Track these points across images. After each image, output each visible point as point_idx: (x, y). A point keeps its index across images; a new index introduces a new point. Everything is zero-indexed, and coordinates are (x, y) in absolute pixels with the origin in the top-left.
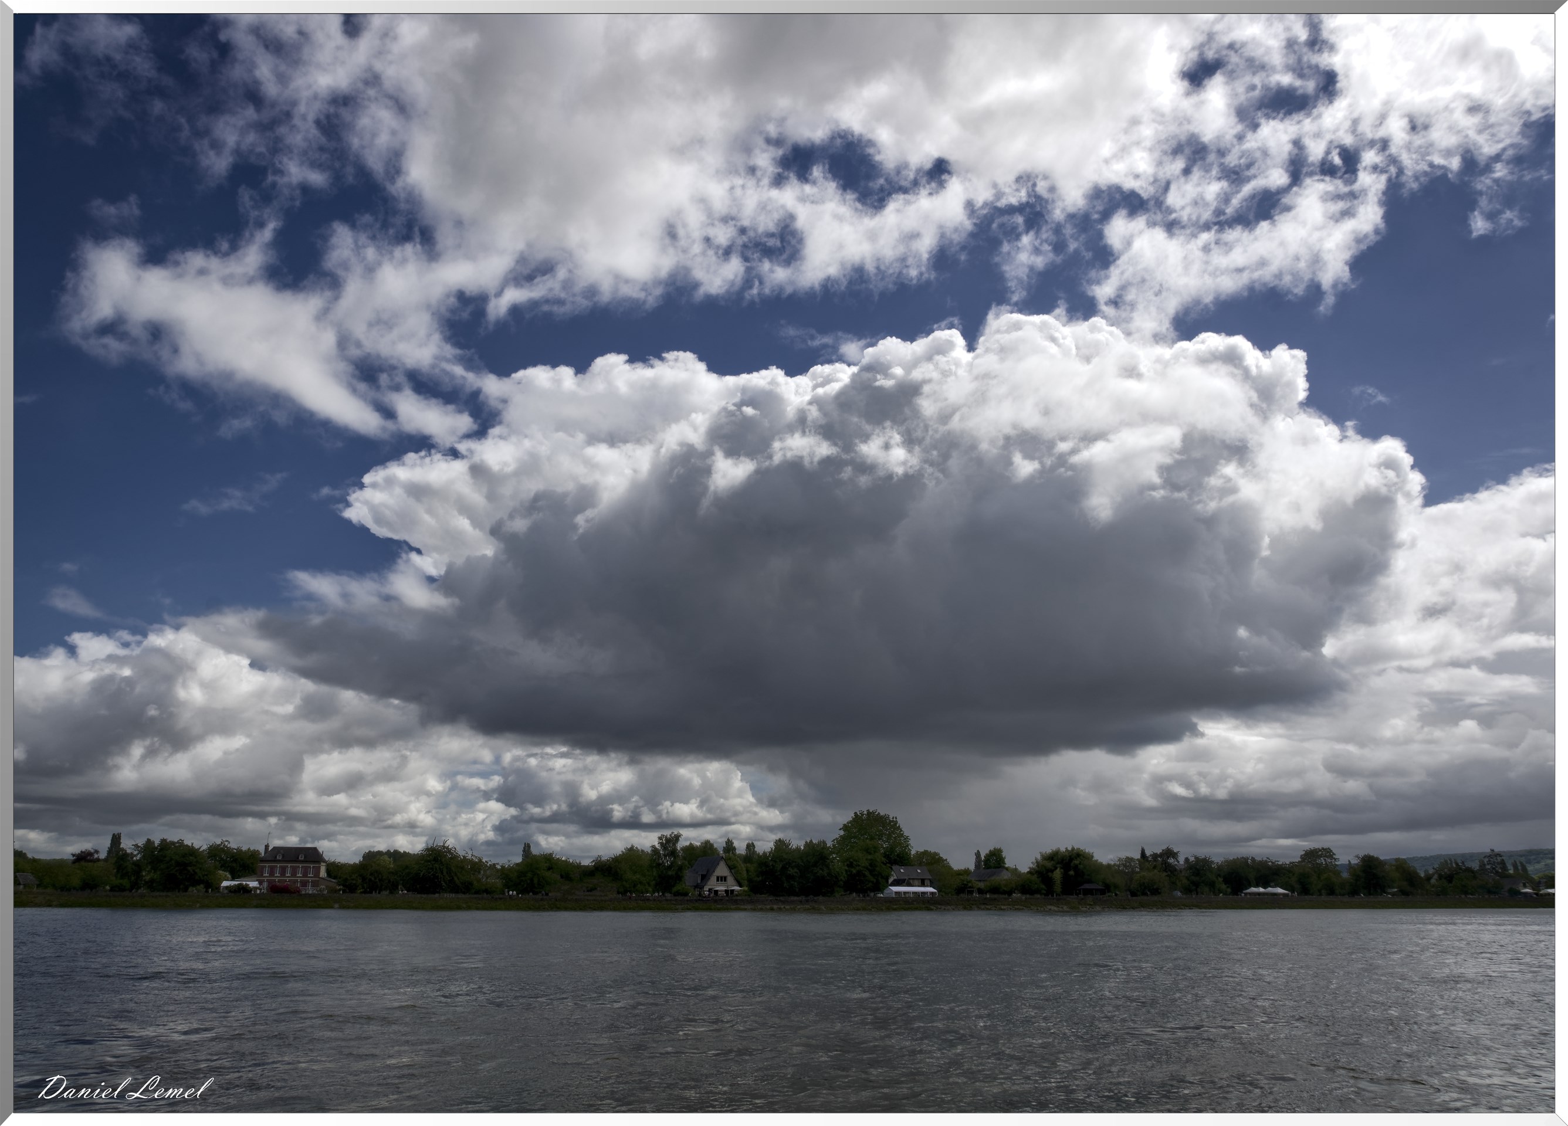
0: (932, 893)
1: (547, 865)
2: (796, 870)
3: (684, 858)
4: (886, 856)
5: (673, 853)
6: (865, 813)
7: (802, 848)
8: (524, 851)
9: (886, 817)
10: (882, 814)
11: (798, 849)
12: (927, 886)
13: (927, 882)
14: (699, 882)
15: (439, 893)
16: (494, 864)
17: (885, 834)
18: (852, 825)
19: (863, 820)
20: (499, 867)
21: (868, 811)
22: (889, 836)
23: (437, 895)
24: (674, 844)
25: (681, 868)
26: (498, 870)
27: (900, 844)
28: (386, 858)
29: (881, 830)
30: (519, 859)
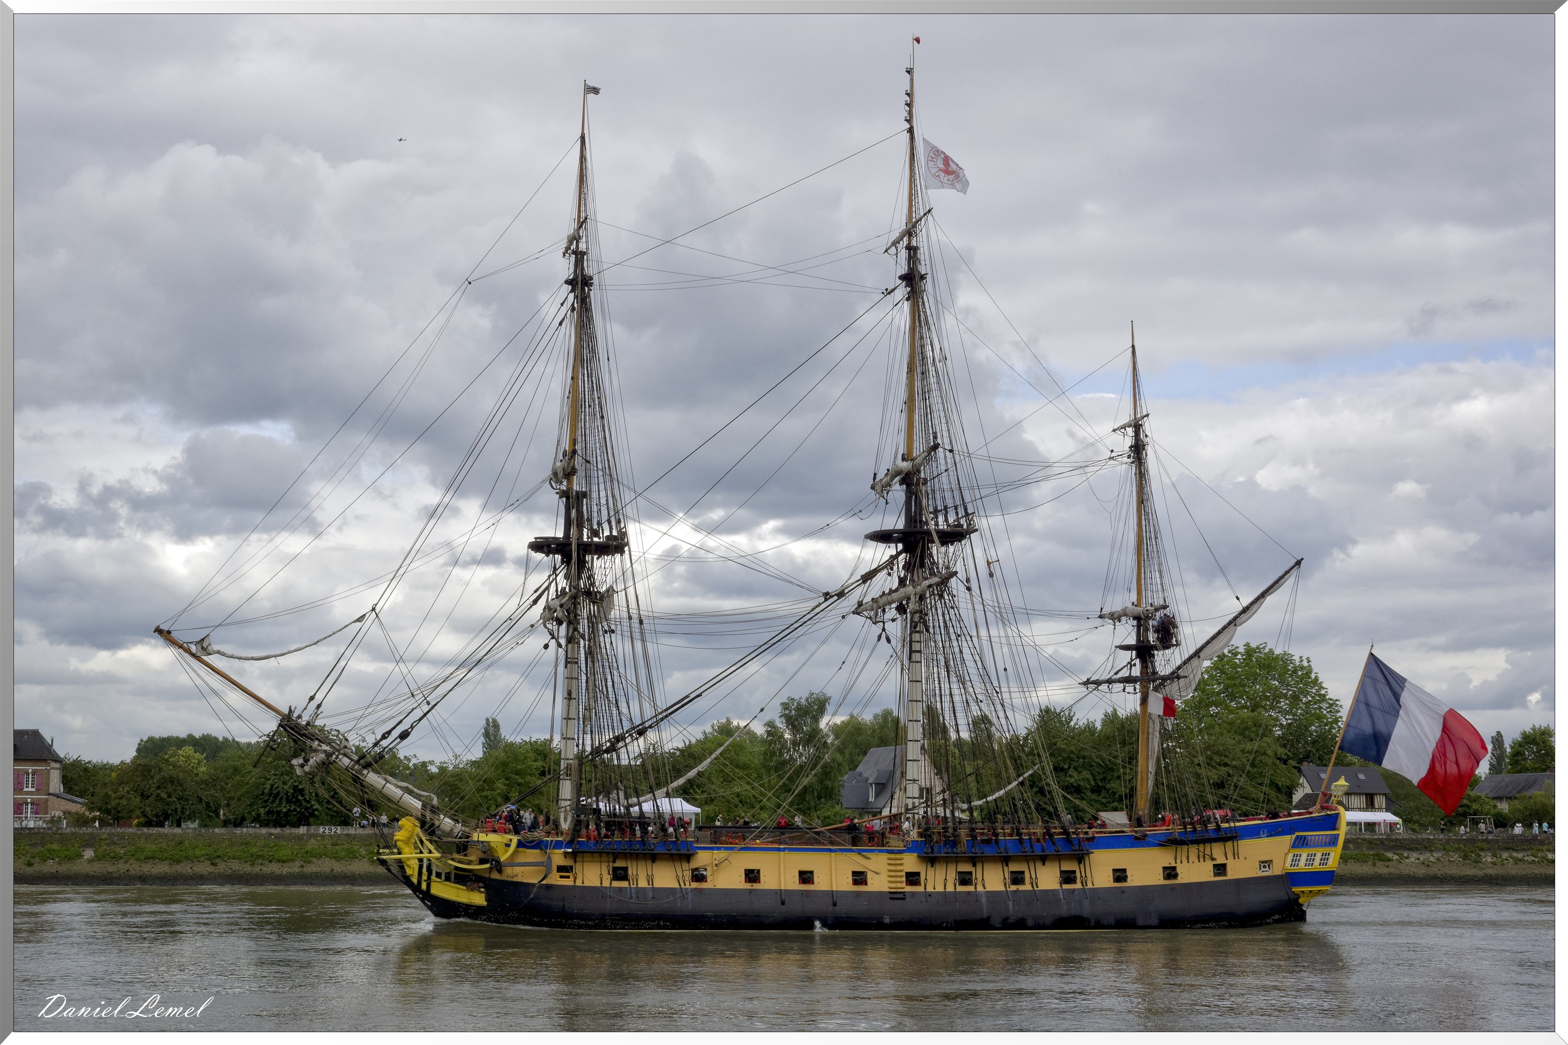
0: (1392, 825)
1: (539, 764)
2: (1086, 774)
3: (840, 750)
4: (1283, 741)
5: (813, 737)
6: (1242, 650)
7: (1098, 725)
8: (487, 735)
9: (1285, 659)
10: (1278, 651)
11: (1089, 729)
12: (1380, 809)
13: (1380, 801)
14: (872, 799)
15: (308, 824)
16: (424, 764)
17: (1285, 696)
18: (1211, 677)
19: (1235, 666)
20: (434, 769)
21: (1247, 645)
22: (1295, 698)
23: (302, 830)
24: (816, 719)
25: (828, 772)
26: (432, 777)
27: (1319, 718)
28: (188, 750)
29: (1276, 689)
30: (477, 753)
